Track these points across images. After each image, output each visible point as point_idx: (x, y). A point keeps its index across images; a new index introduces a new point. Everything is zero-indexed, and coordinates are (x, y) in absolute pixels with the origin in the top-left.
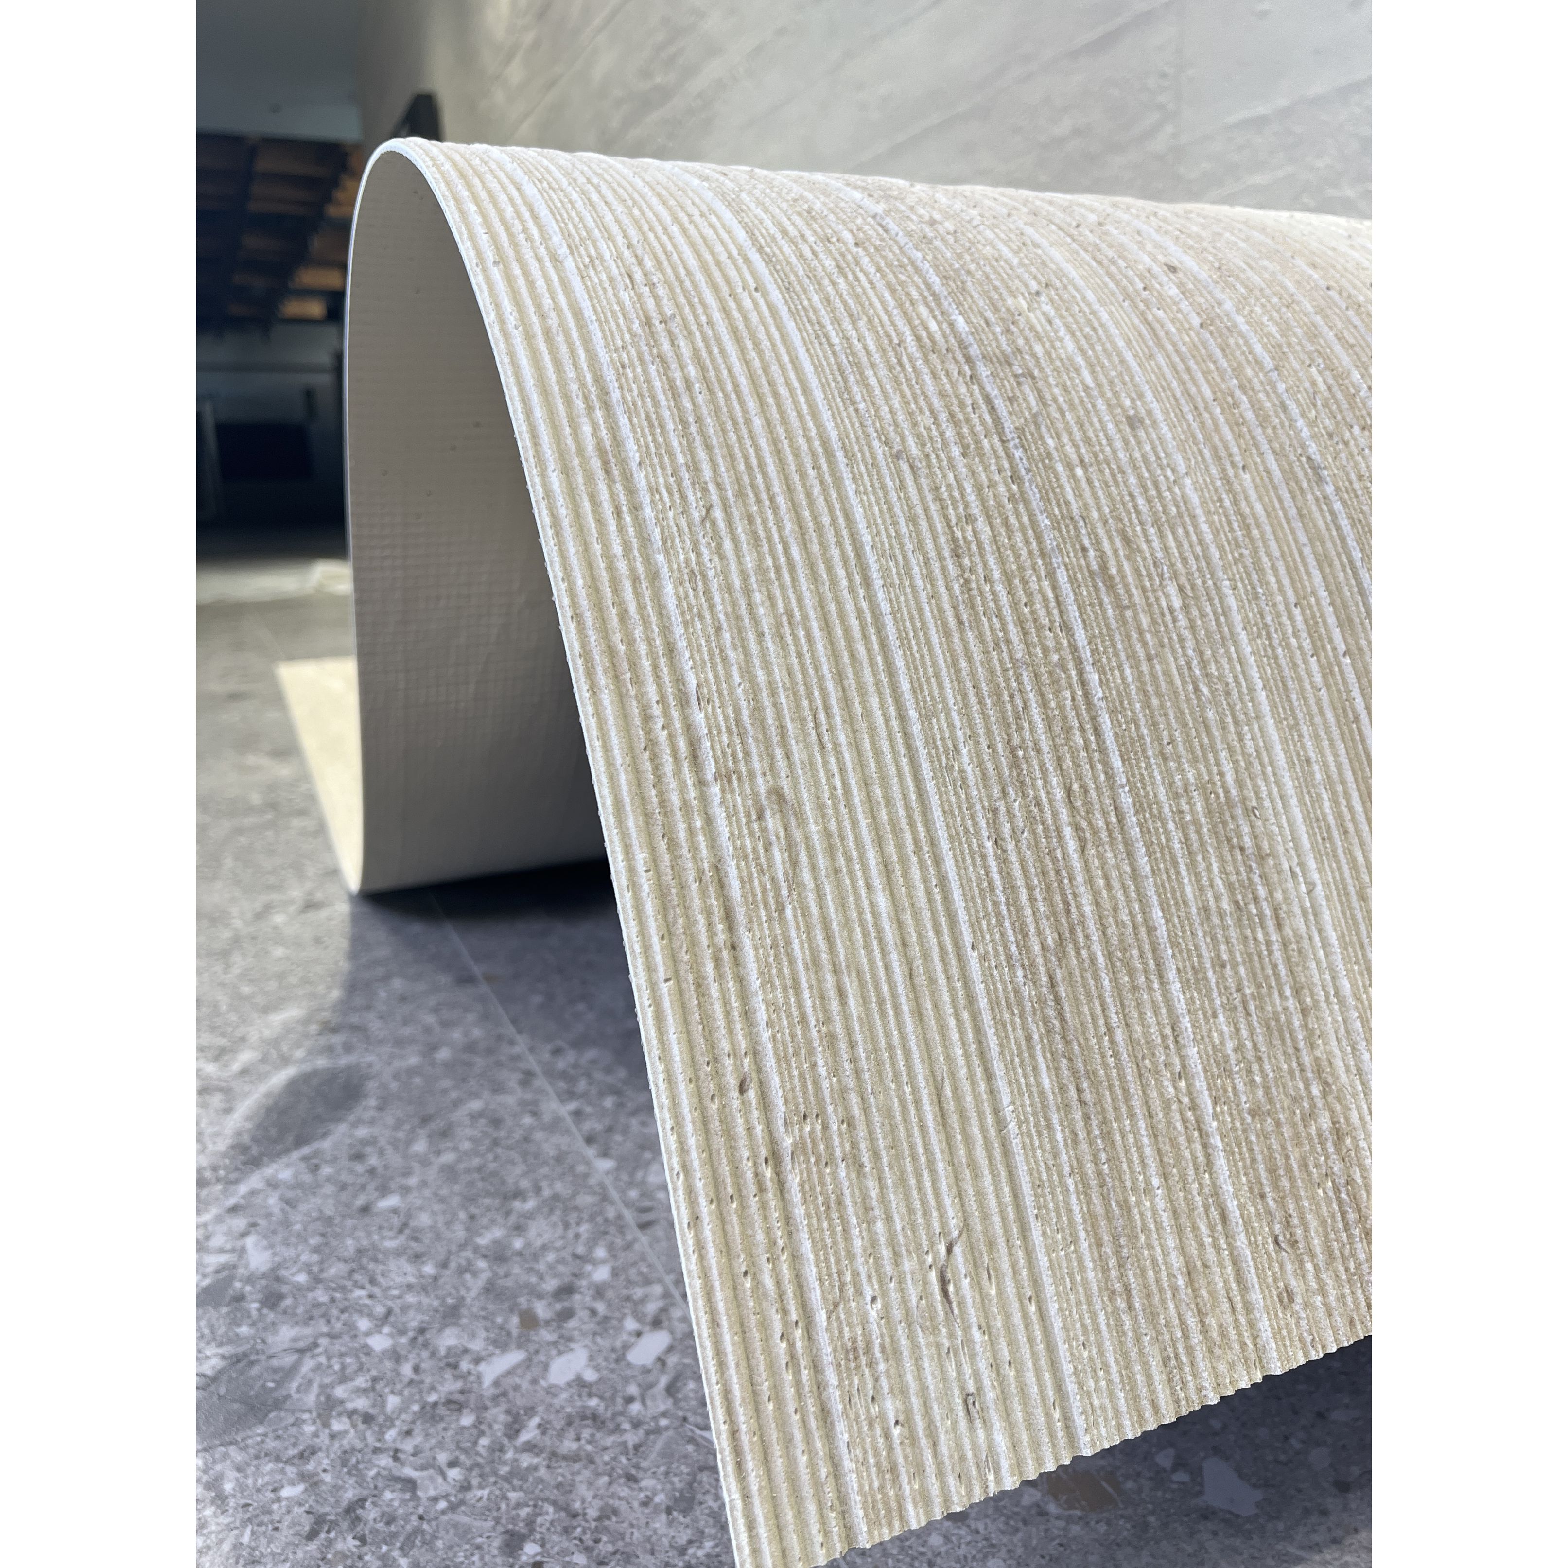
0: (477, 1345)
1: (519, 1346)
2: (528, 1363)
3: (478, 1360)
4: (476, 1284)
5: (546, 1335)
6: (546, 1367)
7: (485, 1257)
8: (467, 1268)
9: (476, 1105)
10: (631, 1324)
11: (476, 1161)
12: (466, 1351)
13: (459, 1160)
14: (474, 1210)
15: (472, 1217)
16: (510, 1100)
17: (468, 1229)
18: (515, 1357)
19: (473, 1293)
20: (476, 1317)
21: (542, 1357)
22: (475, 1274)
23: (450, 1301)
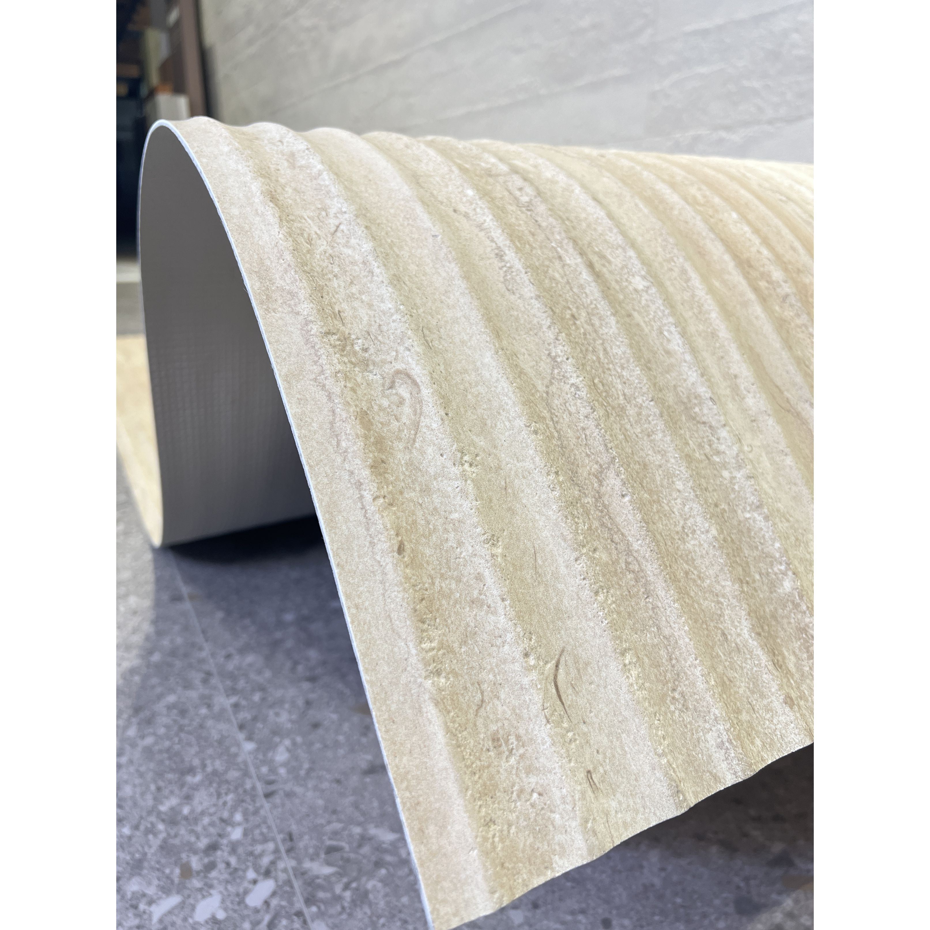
0: (151, 891)
1: (178, 892)
2: (182, 906)
3: (151, 902)
4: (155, 842)
5: (196, 883)
6: (193, 908)
7: (163, 821)
8: (151, 831)
9: (171, 699)
10: (251, 874)
11: (167, 744)
12: (144, 895)
13: (156, 743)
14: (161, 784)
15: (159, 789)
16: (193, 694)
17: (155, 799)
18: (174, 900)
19: (152, 850)
20: (152, 868)
21: (191, 901)
22: (155, 835)
23: (137, 856)
